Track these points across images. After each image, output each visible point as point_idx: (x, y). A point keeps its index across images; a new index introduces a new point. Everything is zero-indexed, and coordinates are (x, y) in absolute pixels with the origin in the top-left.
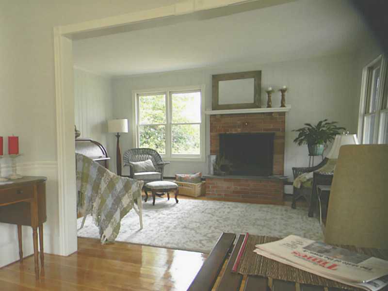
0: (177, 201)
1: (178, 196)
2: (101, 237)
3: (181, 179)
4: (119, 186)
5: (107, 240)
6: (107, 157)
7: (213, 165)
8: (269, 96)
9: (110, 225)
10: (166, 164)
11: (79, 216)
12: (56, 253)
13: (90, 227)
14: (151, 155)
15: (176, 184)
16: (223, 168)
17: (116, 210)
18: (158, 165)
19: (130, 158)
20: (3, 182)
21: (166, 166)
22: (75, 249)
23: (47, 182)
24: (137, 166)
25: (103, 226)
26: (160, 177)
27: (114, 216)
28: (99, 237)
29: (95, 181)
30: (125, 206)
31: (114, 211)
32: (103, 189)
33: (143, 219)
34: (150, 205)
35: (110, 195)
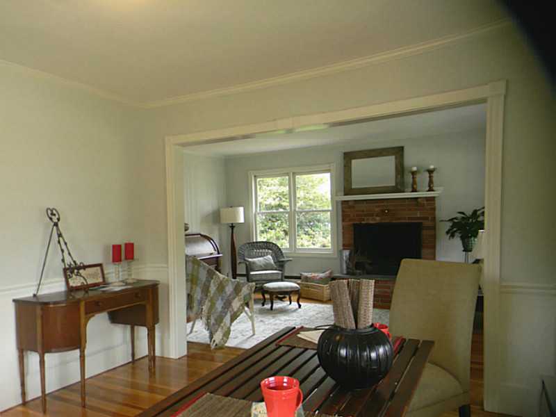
0: (300, 306)
1: (301, 300)
2: (211, 341)
3: (307, 279)
4: (229, 289)
5: (216, 345)
6: (219, 253)
7: (346, 262)
8: (413, 178)
9: (220, 330)
10: (288, 261)
11: (188, 321)
12: (165, 356)
13: (200, 332)
14: (271, 250)
15: (298, 286)
16: (358, 266)
17: (226, 314)
18: (280, 262)
19: (246, 254)
20: (122, 286)
21: (288, 263)
22: (185, 353)
23: (159, 286)
24: (254, 263)
25: (213, 330)
26: (280, 277)
27: (224, 320)
28: (209, 342)
29: (205, 283)
30: (235, 310)
31: (224, 314)
32: (212, 292)
33: (256, 325)
34: (268, 310)
35: (220, 298)
